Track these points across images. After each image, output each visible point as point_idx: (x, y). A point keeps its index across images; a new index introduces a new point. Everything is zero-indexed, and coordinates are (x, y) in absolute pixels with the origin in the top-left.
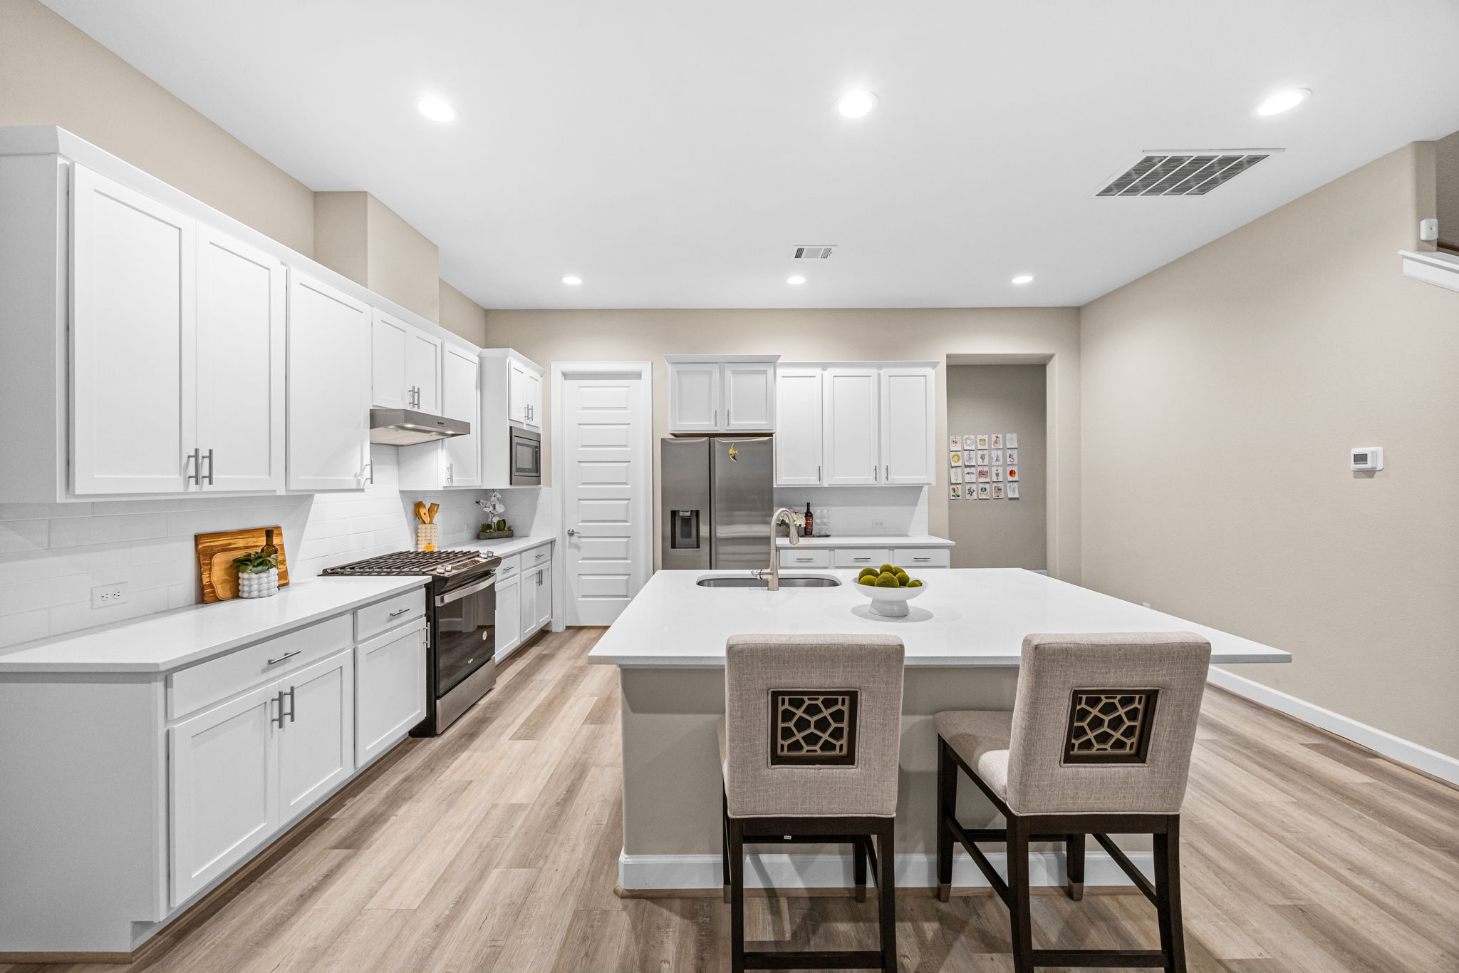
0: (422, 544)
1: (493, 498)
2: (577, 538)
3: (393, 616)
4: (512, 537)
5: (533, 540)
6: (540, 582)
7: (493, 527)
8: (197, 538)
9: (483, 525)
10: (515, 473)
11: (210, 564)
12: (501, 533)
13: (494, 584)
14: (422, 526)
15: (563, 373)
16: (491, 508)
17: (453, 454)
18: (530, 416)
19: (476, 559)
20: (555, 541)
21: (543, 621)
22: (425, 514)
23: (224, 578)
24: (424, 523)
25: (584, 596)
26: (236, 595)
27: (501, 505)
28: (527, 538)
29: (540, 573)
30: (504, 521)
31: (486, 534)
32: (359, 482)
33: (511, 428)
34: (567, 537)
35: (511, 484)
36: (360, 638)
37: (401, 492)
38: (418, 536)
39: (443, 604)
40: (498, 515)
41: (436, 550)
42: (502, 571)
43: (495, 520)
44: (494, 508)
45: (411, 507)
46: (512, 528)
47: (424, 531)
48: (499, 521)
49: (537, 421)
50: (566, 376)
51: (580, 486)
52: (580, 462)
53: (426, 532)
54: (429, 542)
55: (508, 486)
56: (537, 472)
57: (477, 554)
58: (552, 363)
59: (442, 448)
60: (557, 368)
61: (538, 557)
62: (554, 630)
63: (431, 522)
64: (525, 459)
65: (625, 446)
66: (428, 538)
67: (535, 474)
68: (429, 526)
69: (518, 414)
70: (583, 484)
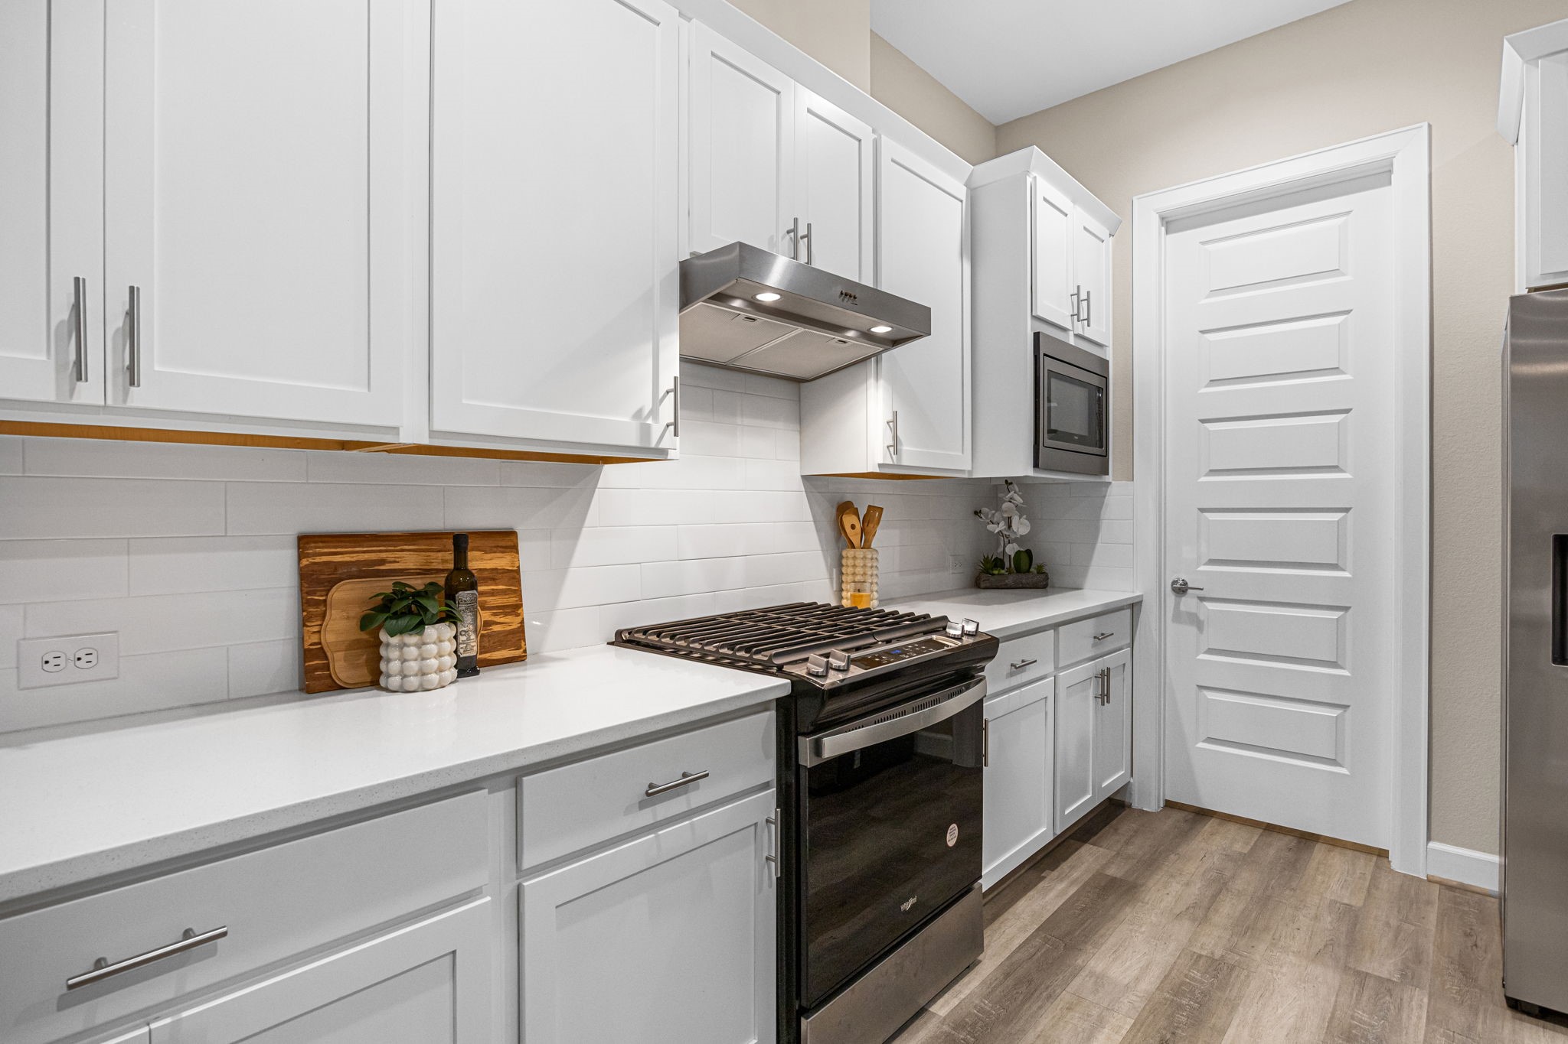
0: (847, 591)
1: (1006, 505)
2: (1196, 600)
3: (653, 794)
4: (1045, 587)
5: (1093, 596)
6: (1104, 697)
7: (1007, 565)
8: (305, 542)
9: (986, 560)
10: (1045, 439)
11: (325, 601)
12: (1024, 579)
13: (980, 703)
14: (849, 553)
15: (1162, 219)
16: (1002, 526)
17: (901, 389)
18: (1084, 315)
19: (934, 637)
20: (1141, 602)
21: (1111, 781)
22: (853, 527)
23: (353, 637)
24: (853, 547)
25: (1209, 740)
26: (374, 680)
27: (1024, 520)
28: (1079, 591)
29: (1104, 676)
30: (1029, 553)
31: (992, 579)
32: (645, 430)
33: (1037, 336)
34: (1171, 598)
35: (1036, 465)
36: (529, 861)
37: (807, 479)
38: (841, 573)
39: (816, 762)
40: (1016, 540)
41: (874, 605)
42: (1007, 669)
43: (1011, 549)
44: (1010, 526)
45: (829, 512)
46: (1046, 569)
47: (850, 562)
48: (1018, 553)
49: (1101, 330)
50: (1170, 223)
51: (1204, 479)
52: (1203, 421)
53: (854, 566)
54: (859, 586)
55: (1029, 471)
56: (1101, 447)
57: (942, 624)
58: (1135, 199)
59: (877, 379)
60: (1147, 210)
61: (1100, 638)
62: (1135, 805)
63: (867, 546)
64: (1071, 414)
65: (1335, 370)
66: (858, 578)
67: (1096, 450)
68: (860, 553)
69: (1055, 306)
70: (1213, 472)
